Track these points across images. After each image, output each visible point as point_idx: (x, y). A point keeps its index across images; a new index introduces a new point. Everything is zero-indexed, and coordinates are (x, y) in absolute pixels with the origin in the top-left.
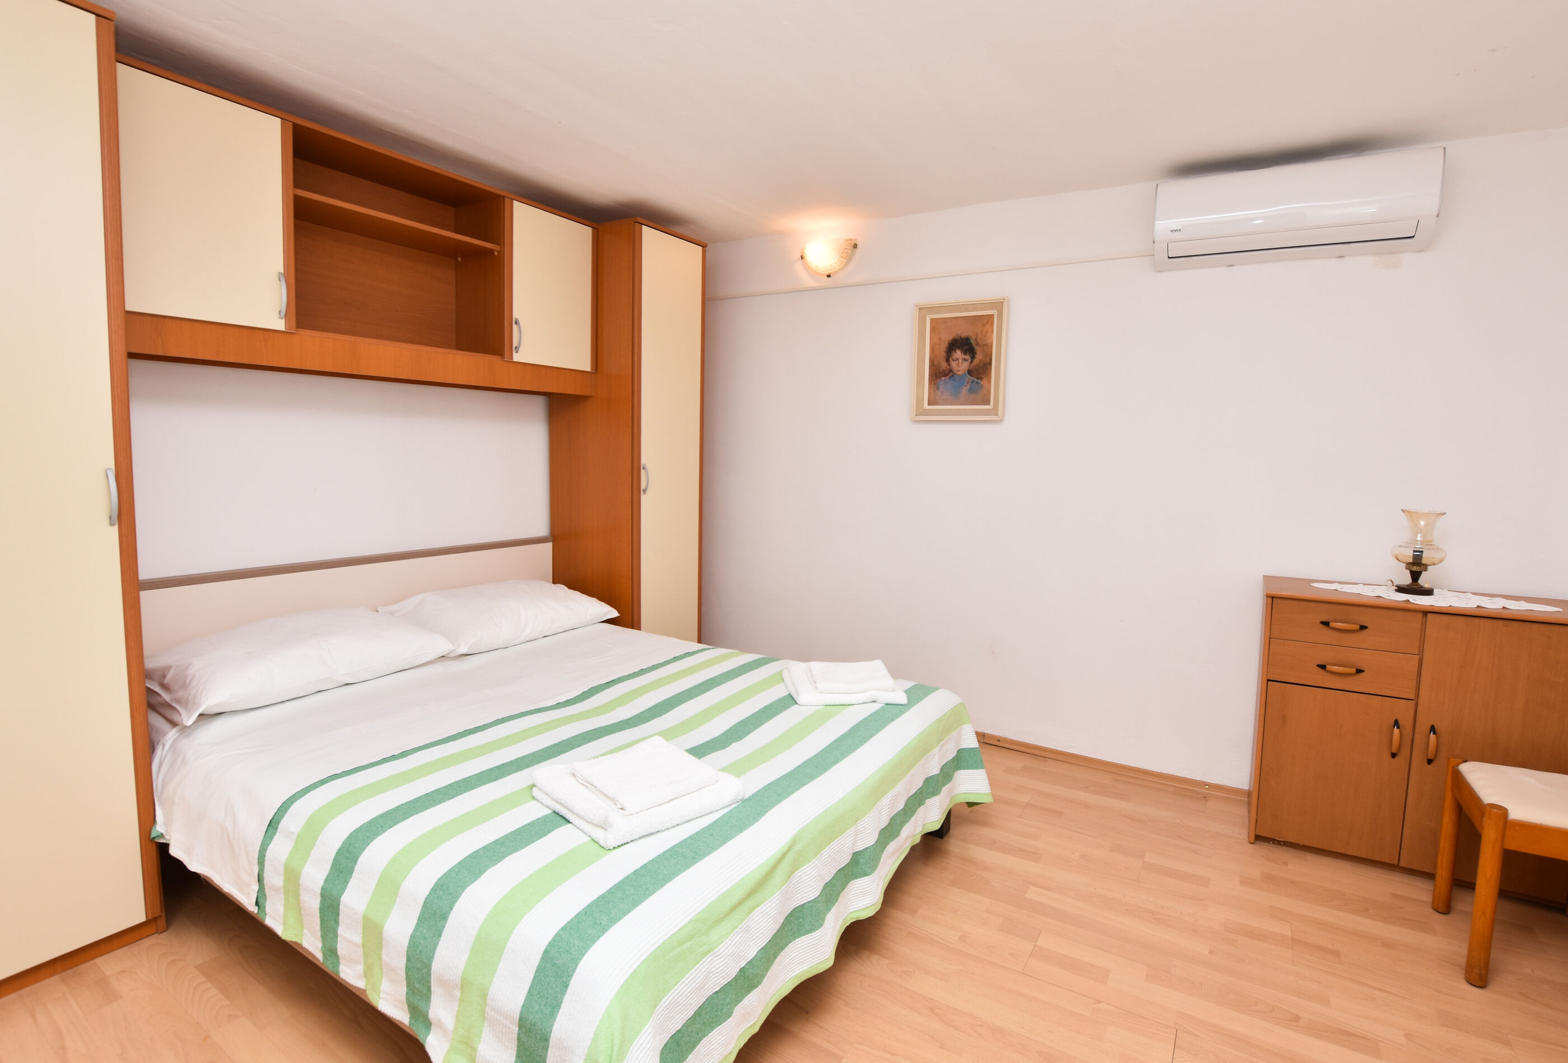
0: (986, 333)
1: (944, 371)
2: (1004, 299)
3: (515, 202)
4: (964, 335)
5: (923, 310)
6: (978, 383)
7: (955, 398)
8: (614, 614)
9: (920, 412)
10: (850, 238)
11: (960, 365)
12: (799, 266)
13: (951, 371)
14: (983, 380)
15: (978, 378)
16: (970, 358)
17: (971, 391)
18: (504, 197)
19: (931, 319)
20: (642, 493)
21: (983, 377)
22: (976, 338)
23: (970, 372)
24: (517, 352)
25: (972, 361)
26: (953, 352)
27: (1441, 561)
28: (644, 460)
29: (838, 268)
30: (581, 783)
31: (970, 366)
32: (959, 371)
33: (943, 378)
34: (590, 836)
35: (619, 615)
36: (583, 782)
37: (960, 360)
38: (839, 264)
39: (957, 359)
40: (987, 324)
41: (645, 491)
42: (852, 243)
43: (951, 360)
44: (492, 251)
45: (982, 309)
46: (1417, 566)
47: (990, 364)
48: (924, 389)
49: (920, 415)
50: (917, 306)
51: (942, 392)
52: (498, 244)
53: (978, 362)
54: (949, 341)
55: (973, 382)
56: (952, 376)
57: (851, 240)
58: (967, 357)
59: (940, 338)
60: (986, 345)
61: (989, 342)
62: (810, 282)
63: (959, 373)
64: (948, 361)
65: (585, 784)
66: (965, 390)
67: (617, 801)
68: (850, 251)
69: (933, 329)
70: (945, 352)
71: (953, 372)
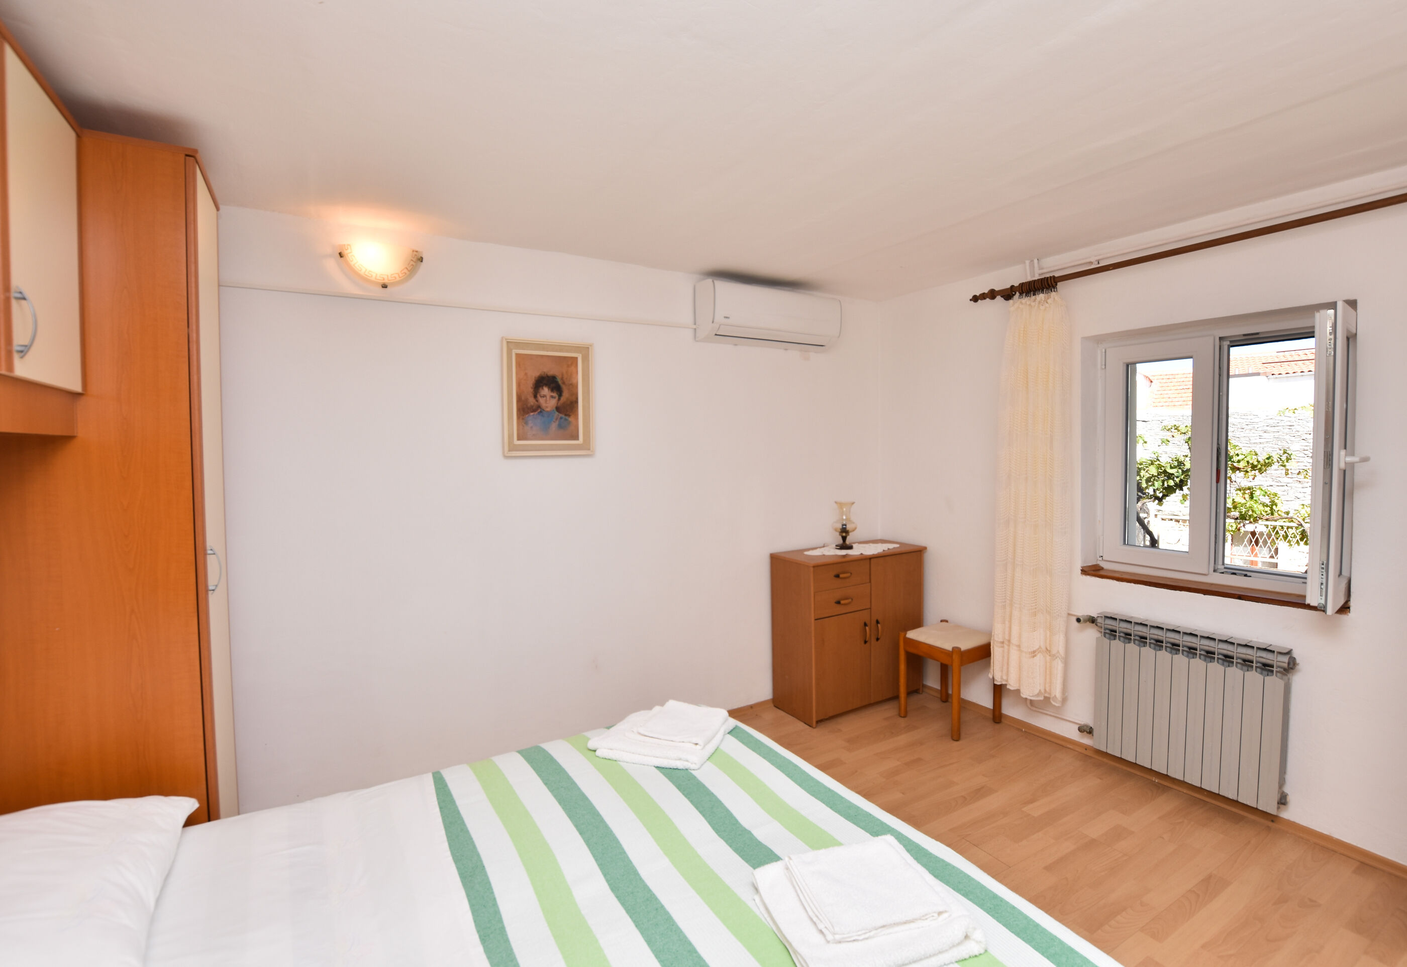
0: (572, 373)
1: (532, 406)
2: (590, 345)
4: (551, 373)
5: (510, 345)
6: (566, 420)
7: (545, 434)
8: (195, 806)
9: (511, 447)
10: (417, 249)
11: (548, 402)
13: (539, 407)
14: (571, 417)
15: (566, 415)
16: (557, 395)
17: (560, 427)
19: (518, 354)
23: (558, 409)
25: (559, 399)
26: (541, 389)
29: (398, 280)
31: (557, 403)
32: (547, 407)
33: (532, 414)
35: (198, 805)
37: (548, 397)
38: (401, 275)
39: (544, 396)
40: (572, 365)
41: (214, 589)
42: (417, 255)
43: (538, 396)
45: (567, 351)
46: (844, 532)
47: (577, 402)
48: (512, 424)
49: (511, 450)
50: (505, 340)
51: (531, 427)
54: (535, 378)
55: (561, 418)
56: (541, 412)
57: (417, 252)
58: (555, 394)
59: (526, 374)
60: (571, 384)
61: (574, 382)
62: (349, 287)
63: (548, 409)
64: (535, 397)
66: (554, 426)
68: (414, 264)
69: (518, 365)
70: (532, 388)
71: (541, 409)
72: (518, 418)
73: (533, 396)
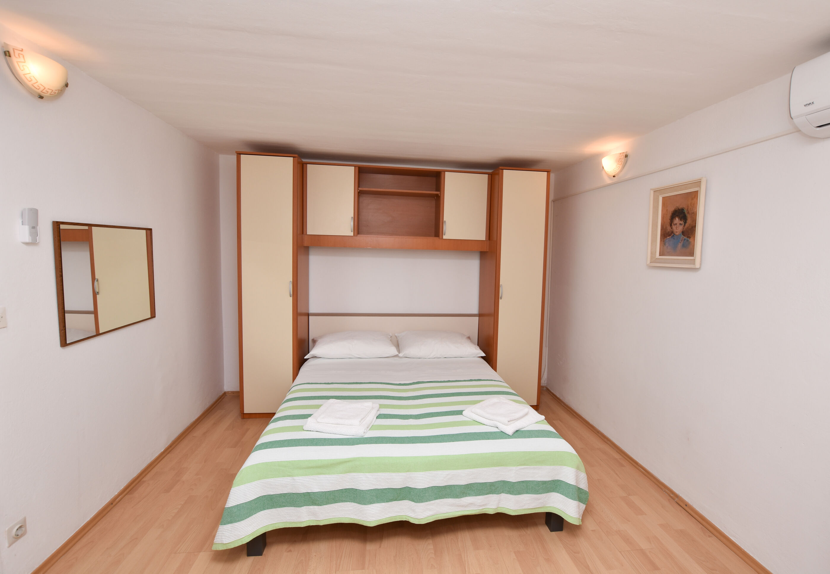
0: (693, 204)
1: (669, 232)
2: (701, 179)
3: (446, 171)
4: (681, 207)
5: (657, 192)
6: (687, 240)
7: (674, 251)
8: (483, 354)
9: (653, 260)
10: (623, 152)
11: (678, 228)
12: (601, 173)
13: (672, 232)
14: (691, 238)
15: (688, 237)
16: (683, 223)
17: (684, 246)
18: (442, 171)
19: (663, 197)
20: (500, 298)
21: (691, 236)
22: (688, 209)
23: (683, 233)
24: (444, 235)
25: (685, 225)
26: (674, 219)
28: (501, 282)
29: (618, 171)
31: (683, 228)
32: (677, 232)
33: (668, 237)
35: (485, 355)
37: (678, 225)
38: (620, 168)
39: (676, 224)
40: (694, 198)
42: (625, 155)
43: (673, 224)
47: (695, 226)
48: (656, 245)
49: (654, 262)
50: (653, 189)
51: (667, 247)
52: (439, 191)
53: (688, 225)
54: (672, 212)
55: (684, 240)
56: (673, 236)
58: (682, 222)
59: (667, 210)
60: (693, 213)
61: (695, 211)
62: (608, 181)
63: (677, 234)
64: (671, 225)
66: (680, 245)
68: (624, 160)
69: (663, 204)
70: (669, 220)
71: (674, 233)
72: (661, 241)
73: (669, 225)
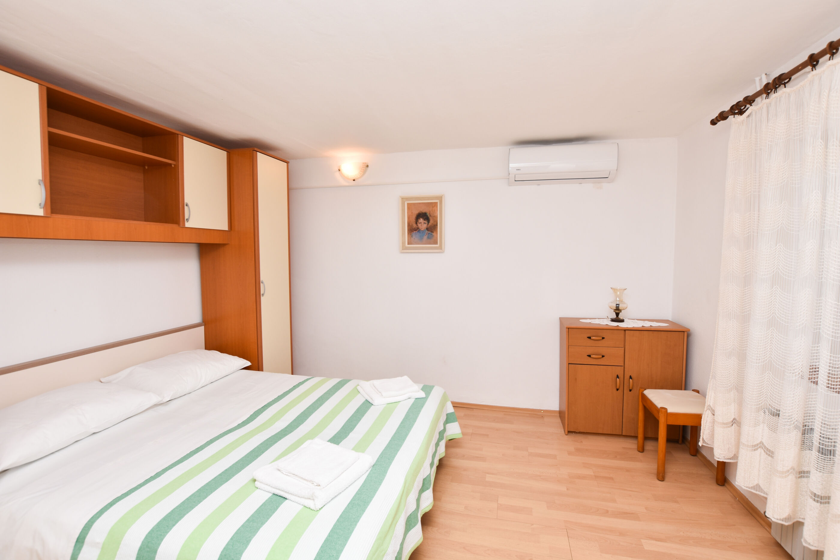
0: (434, 210)
1: (415, 228)
2: (443, 195)
3: (184, 138)
4: (424, 211)
5: (403, 199)
6: (431, 234)
7: (421, 242)
8: (248, 364)
9: (404, 248)
11: (422, 226)
12: (337, 174)
13: (418, 228)
14: (434, 233)
15: (431, 232)
16: (427, 223)
17: (428, 238)
18: (178, 134)
19: (407, 203)
20: (261, 296)
21: (434, 231)
23: (427, 229)
24: (187, 222)
26: (419, 219)
27: (626, 308)
28: (262, 278)
29: (358, 176)
30: (285, 474)
31: (427, 226)
33: (415, 232)
34: (303, 505)
35: (251, 364)
36: (287, 474)
37: (423, 224)
38: (360, 174)
39: (421, 223)
40: (435, 206)
41: (263, 295)
42: (366, 165)
43: (418, 223)
44: (170, 165)
45: (432, 200)
46: (618, 311)
47: (437, 225)
48: (405, 237)
50: (401, 197)
51: (414, 238)
52: (174, 160)
54: (416, 214)
55: (429, 234)
56: (419, 231)
57: (365, 163)
58: (426, 222)
59: (412, 213)
60: (434, 216)
61: (436, 215)
62: (343, 183)
63: (422, 229)
64: (416, 223)
65: (289, 474)
66: (425, 237)
67: (314, 482)
68: (364, 169)
69: (408, 208)
70: (415, 219)
71: (419, 229)
72: (408, 234)
73: (415, 223)
